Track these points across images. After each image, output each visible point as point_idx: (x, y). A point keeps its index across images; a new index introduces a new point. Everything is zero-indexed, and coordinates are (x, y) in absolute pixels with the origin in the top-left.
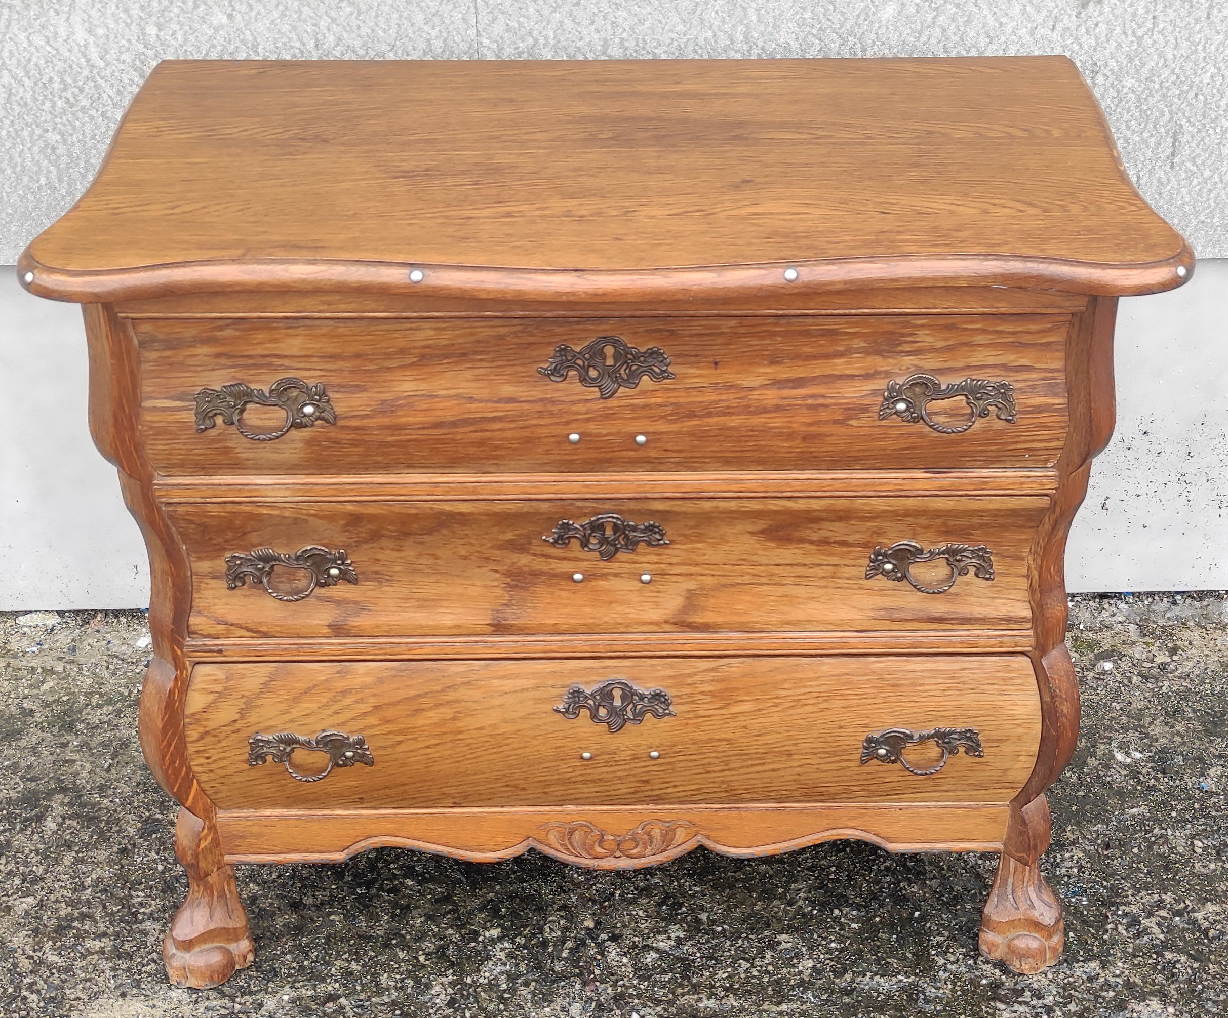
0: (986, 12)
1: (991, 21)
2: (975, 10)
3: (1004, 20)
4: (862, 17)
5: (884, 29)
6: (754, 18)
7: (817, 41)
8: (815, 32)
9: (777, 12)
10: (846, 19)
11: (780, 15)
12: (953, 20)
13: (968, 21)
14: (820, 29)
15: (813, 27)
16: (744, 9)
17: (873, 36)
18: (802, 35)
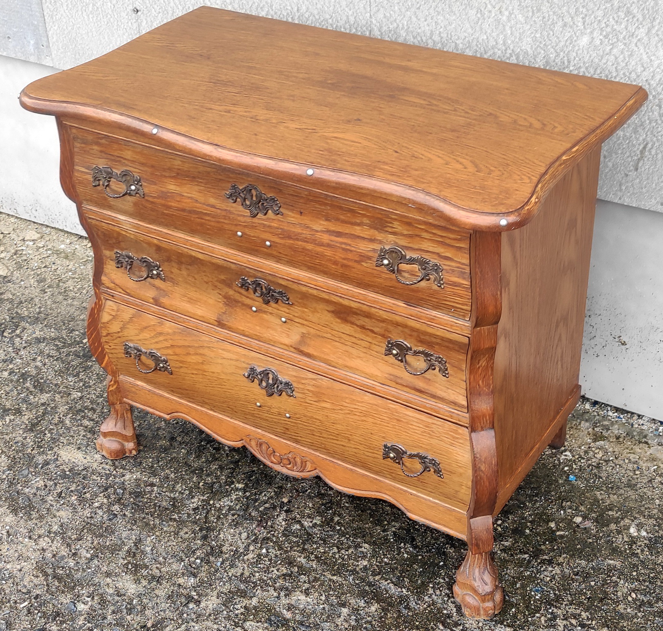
0: (642, 51)
1: (645, 57)
2: (636, 49)
3: (653, 58)
4: (569, 42)
5: (581, 51)
6: (509, 32)
7: (543, 52)
8: (542, 46)
9: (521, 31)
10: (560, 41)
11: (523, 32)
12: (622, 53)
13: (631, 55)
14: (545, 44)
15: (540, 42)
16: (504, 26)
17: (574, 54)
18: (534, 47)
